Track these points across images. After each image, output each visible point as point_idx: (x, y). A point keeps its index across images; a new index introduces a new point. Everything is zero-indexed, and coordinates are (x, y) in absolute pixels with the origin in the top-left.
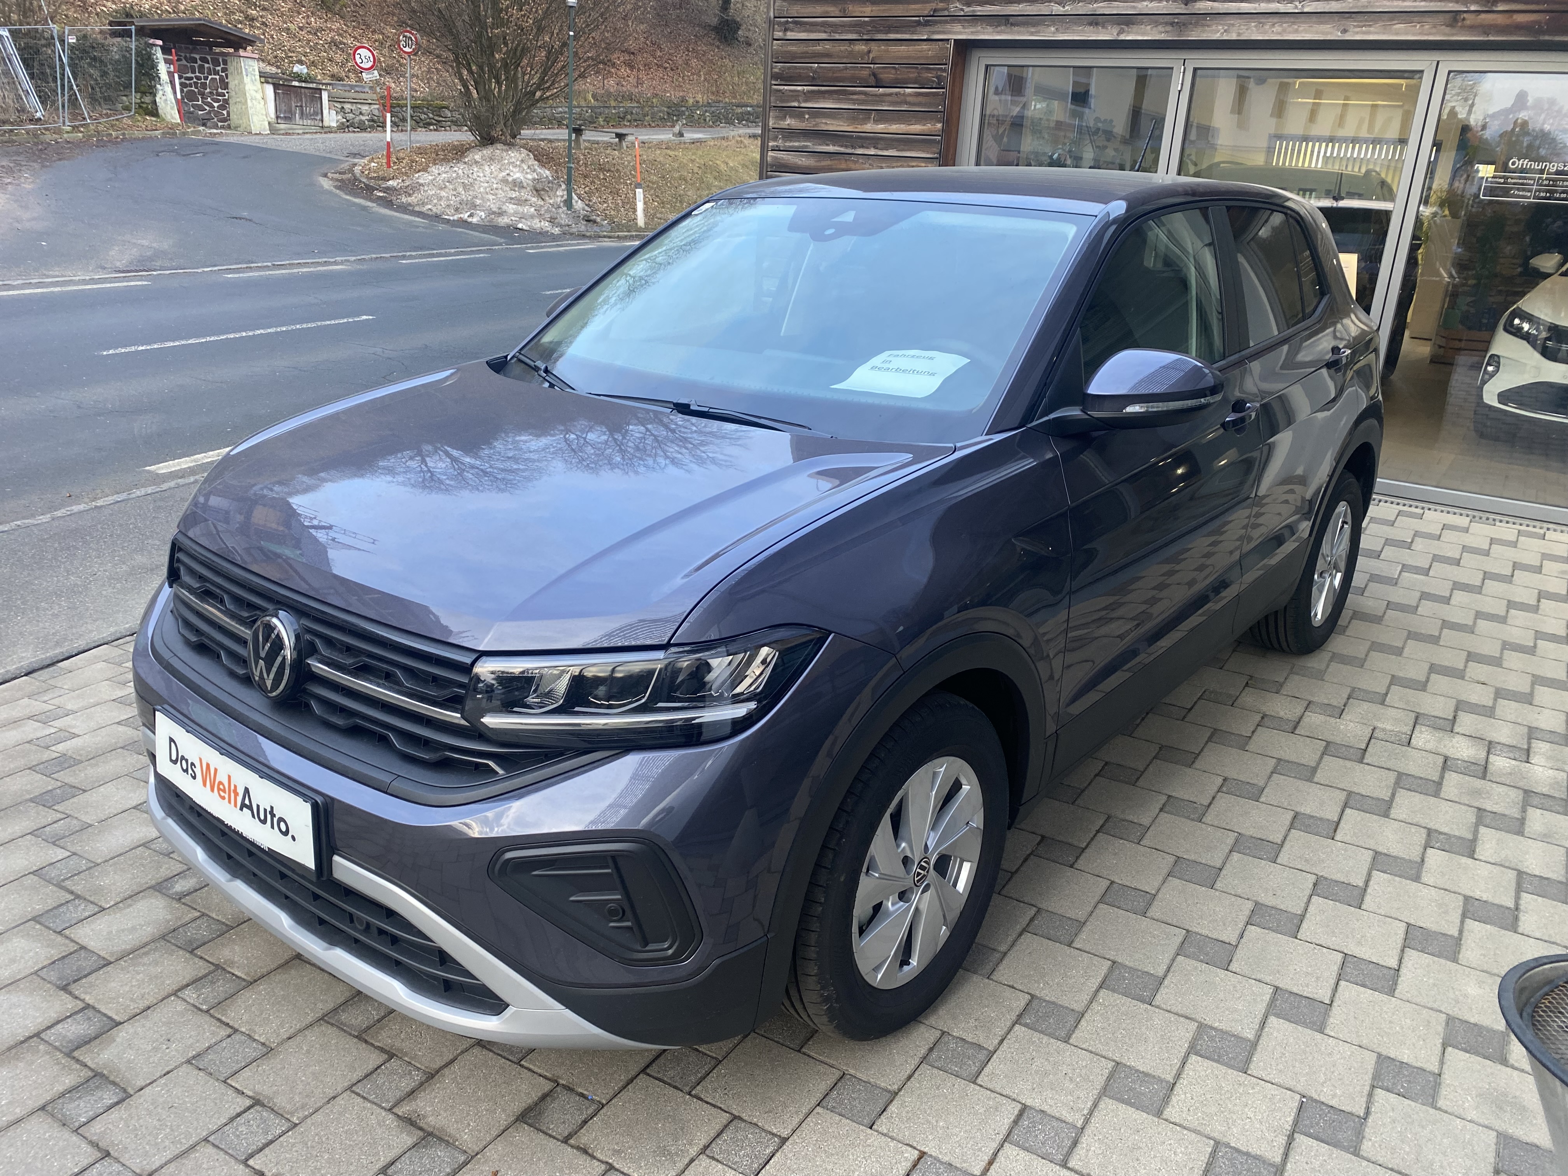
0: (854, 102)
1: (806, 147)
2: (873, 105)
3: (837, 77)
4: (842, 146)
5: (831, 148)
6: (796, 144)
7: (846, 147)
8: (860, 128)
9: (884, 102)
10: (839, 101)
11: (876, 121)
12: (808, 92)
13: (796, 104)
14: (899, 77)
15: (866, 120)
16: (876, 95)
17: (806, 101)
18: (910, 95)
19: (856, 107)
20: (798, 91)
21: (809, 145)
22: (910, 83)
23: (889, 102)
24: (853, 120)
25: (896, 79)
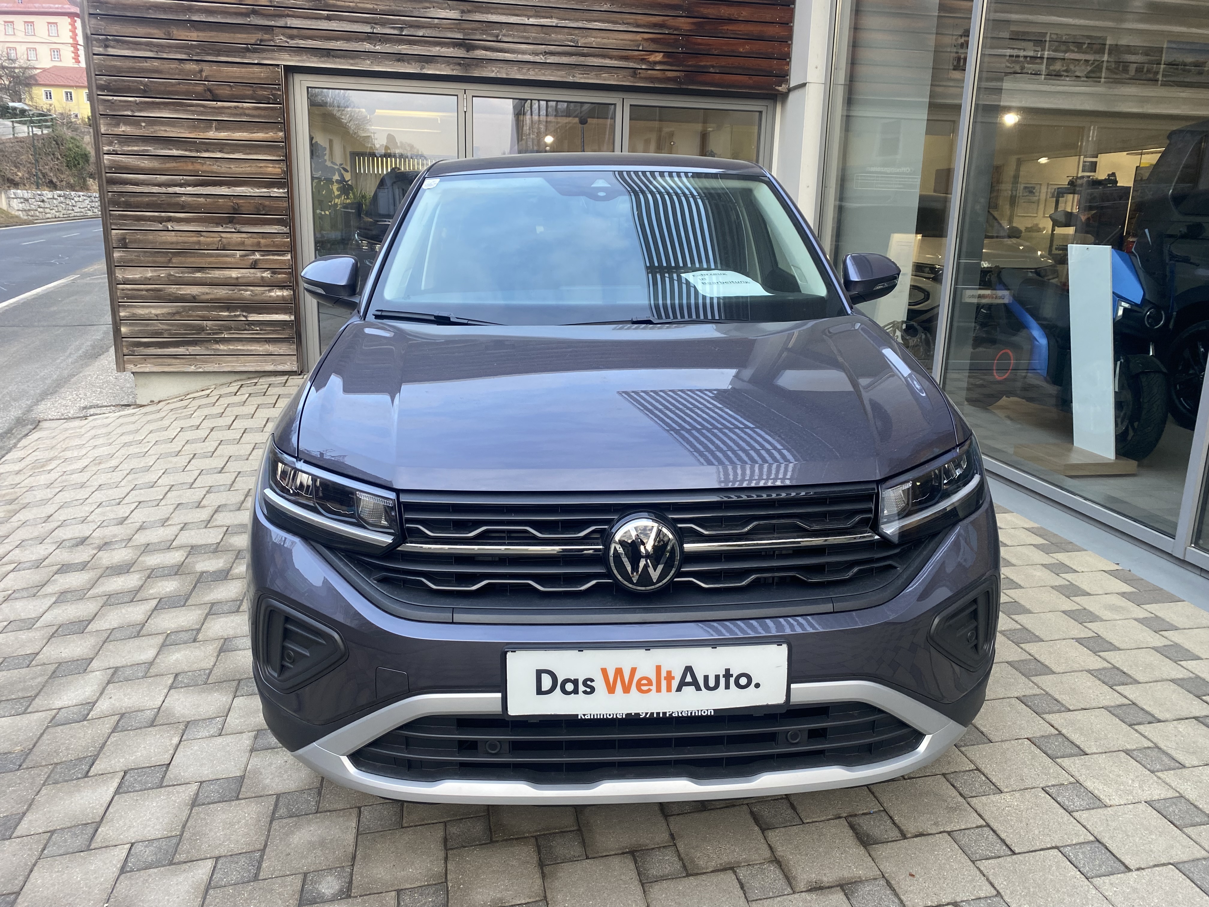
0: (194, 113)
1: (147, 151)
2: (213, 116)
3: (169, 91)
4: (186, 150)
5: (175, 152)
6: (135, 148)
7: (191, 151)
8: (202, 135)
9: (224, 113)
10: (177, 111)
11: (217, 129)
12: (141, 102)
13: (129, 113)
14: (235, 93)
15: (208, 128)
16: (214, 108)
17: (140, 111)
18: (248, 108)
19: (196, 117)
20: (130, 101)
21: (151, 149)
22: (247, 99)
23: (229, 114)
24: (194, 128)
25: (233, 95)
